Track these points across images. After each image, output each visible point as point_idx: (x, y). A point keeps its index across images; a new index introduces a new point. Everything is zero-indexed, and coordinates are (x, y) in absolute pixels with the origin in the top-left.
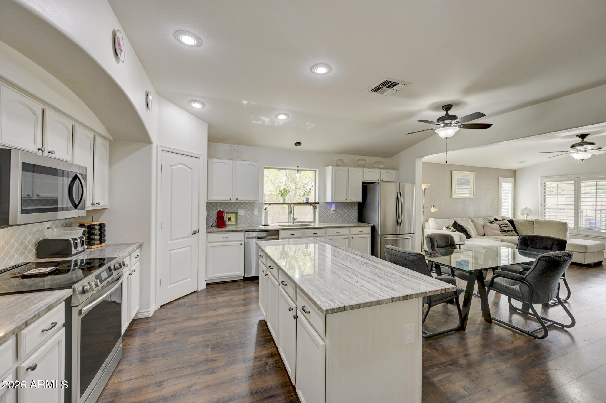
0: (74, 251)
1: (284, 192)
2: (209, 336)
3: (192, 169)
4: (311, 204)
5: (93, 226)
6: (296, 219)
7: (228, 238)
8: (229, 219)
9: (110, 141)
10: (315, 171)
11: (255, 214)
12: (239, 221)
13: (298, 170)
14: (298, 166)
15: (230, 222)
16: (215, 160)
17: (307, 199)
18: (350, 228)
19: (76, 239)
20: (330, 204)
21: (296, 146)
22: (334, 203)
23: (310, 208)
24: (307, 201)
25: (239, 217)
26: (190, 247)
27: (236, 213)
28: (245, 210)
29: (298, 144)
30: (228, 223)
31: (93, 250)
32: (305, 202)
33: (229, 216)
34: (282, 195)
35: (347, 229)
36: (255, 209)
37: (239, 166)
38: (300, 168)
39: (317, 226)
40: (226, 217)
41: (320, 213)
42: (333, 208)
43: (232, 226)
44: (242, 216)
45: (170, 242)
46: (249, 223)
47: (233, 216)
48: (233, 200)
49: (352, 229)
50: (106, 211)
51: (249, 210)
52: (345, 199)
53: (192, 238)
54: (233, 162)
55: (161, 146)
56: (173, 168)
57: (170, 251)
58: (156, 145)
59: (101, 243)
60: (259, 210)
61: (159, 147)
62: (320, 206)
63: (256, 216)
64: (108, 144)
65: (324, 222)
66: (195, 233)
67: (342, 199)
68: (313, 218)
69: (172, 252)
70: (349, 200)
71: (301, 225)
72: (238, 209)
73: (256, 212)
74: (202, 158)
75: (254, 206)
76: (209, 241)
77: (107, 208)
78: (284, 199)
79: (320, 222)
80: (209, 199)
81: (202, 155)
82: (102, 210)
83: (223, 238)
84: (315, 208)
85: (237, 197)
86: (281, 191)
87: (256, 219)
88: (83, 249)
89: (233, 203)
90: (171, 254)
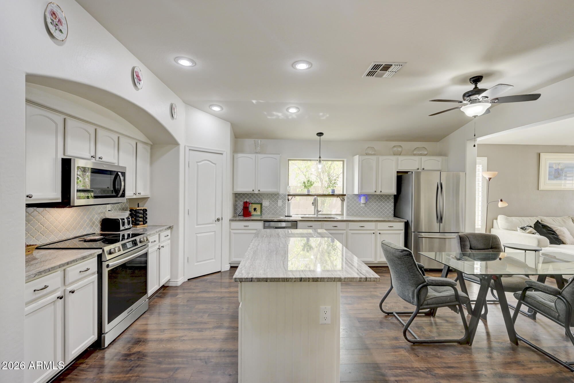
0: (122, 228)
1: (308, 183)
2: (212, 306)
3: (215, 164)
4: (338, 196)
5: (138, 211)
6: (320, 211)
7: (248, 226)
8: (255, 209)
9: (151, 145)
10: (343, 161)
11: (278, 205)
12: (264, 211)
13: (320, 161)
14: (320, 157)
15: (255, 212)
16: (240, 155)
17: (333, 191)
18: (377, 223)
19: (124, 219)
20: (359, 196)
21: (318, 136)
22: (364, 195)
23: (338, 200)
24: (332, 192)
25: (263, 208)
26: (214, 232)
27: (261, 204)
28: (269, 201)
29: (320, 134)
30: (253, 213)
31: (138, 228)
32: (331, 193)
33: (254, 206)
34: (305, 186)
35: (373, 224)
36: (279, 201)
37: (261, 159)
38: (322, 159)
39: (345, 219)
40: (251, 208)
41: (348, 206)
42: (363, 200)
43: (257, 215)
44: (266, 207)
45: (196, 227)
46: (273, 214)
47: (258, 207)
48: (256, 192)
49: (379, 224)
50: (149, 199)
51: (273, 201)
52: (374, 190)
53: (216, 224)
54: (255, 156)
55: (188, 146)
56: (199, 164)
57: (197, 234)
58: (184, 146)
59: (144, 224)
60: (283, 202)
61: (186, 147)
62: (348, 198)
63: (280, 207)
64: (149, 148)
65: (353, 215)
66: (218, 220)
67: (371, 191)
68: (341, 211)
69: (198, 235)
70: (379, 192)
71: (325, 217)
72: (263, 200)
73: (280, 203)
74: (225, 154)
75: (278, 197)
76: (232, 228)
77: (149, 197)
78: (308, 191)
79: (348, 215)
80: (235, 190)
81: (225, 151)
82: (145, 199)
83: (244, 226)
84: (343, 200)
85: (259, 189)
86: (304, 183)
87: (280, 210)
88: (129, 227)
89: (257, 194)
90: (197, 237)
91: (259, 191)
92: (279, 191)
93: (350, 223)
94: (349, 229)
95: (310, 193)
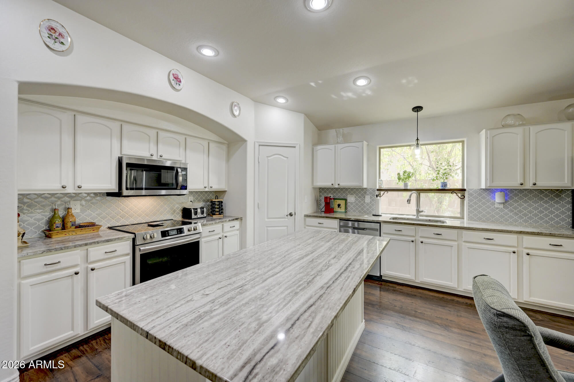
0: (193, 216)
1: (404, 175)
3: (287, 158)
4: (452, 191)
5: (214, 203)
6: (422, 211)
7: (323, 223)
8: (339, 205)
9: (227, 144)
10: (463, 142)
11: (366, 202)
12: (349, 208)
13: (418, 144)
14: (418, 139)
15: (339, 208)
16: (319, 147)
17: (444, 184)
18: (520, 236)
19: (197, 209)
20: (490, 191)
21: (415, 112)
22: (502, 190)
23: (455, 198)
24: (442, 186)
25: (349, 204)
26: (286, 227)
27: (346, 200)
28: (355, 197)
29: (418, 109)
30: (336, 209)
31: (214, 218)
32: (440, 188)
33: (339, 202)
34: (399, 179)
35: (515, 236)
36: (366, 196)
37: (341, 149)
38: (420, 142)
39: (466, 225)
40: (334, 204)
41: (470, 206)
42: (498, 198)
43: (341, 212)
44: (352, 203)
45: (267, 220)
46: (360, 212)
47: (342, 203)
48: (336, 186)
49: (526, 238)
50: (227, 193)
51: (360, 197)
52: (519, 182)
53: (288, 219)
54: (335, 146)
55: (257, 142)
56: (269, 158)
57: (268, 228)
58: (254, 142)
59: (219, 214)
60: (371, 198)
61: (256, 143)
62: (470, 195)
63: (368, 204)
64: (225, 147)
65: (480, 220)
66: (291, 215)
67: (514, 183)
68: (460, 213)
69: (269, 228)
70: (531, 185)
71: (430, 220)
72: (348, 196)
73: (368, 199)
74: (297, 147)
75: (365, 193)
76: (307, 224)
77: (227, 191)
78: (406, 185)
79: (470, 219)
80: (314, 185)
81: (297, 144)
82: (224, 192)
83: (319, 223)
84: (463, 198)
85: (339, 183)
86: (399, 174)
87: (368, 207)
88: (202, 216)
89: (337, 189)
90: (267, 229)
91: (339, 185)
92: (361, 185)
93: (465, 232)
94: (463, 241)
95: (409, 188)
